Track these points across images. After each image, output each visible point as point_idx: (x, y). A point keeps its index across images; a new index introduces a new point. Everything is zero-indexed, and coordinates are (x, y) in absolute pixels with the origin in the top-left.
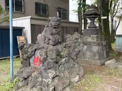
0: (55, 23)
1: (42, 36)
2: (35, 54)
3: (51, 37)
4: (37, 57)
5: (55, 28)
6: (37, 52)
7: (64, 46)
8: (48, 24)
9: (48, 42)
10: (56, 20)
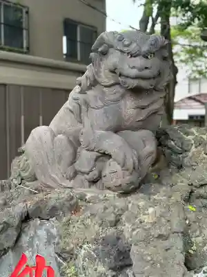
0: (139, 62)
1: (54, 136)
2: (25, 239)
3: (113, 143)
4: (31, 262)
5: (137, 91)
6: (31, 233)
7: (186, 194)
8: (97, 73)
9: (95, 173)
10: (145, 48)
